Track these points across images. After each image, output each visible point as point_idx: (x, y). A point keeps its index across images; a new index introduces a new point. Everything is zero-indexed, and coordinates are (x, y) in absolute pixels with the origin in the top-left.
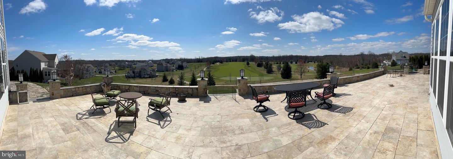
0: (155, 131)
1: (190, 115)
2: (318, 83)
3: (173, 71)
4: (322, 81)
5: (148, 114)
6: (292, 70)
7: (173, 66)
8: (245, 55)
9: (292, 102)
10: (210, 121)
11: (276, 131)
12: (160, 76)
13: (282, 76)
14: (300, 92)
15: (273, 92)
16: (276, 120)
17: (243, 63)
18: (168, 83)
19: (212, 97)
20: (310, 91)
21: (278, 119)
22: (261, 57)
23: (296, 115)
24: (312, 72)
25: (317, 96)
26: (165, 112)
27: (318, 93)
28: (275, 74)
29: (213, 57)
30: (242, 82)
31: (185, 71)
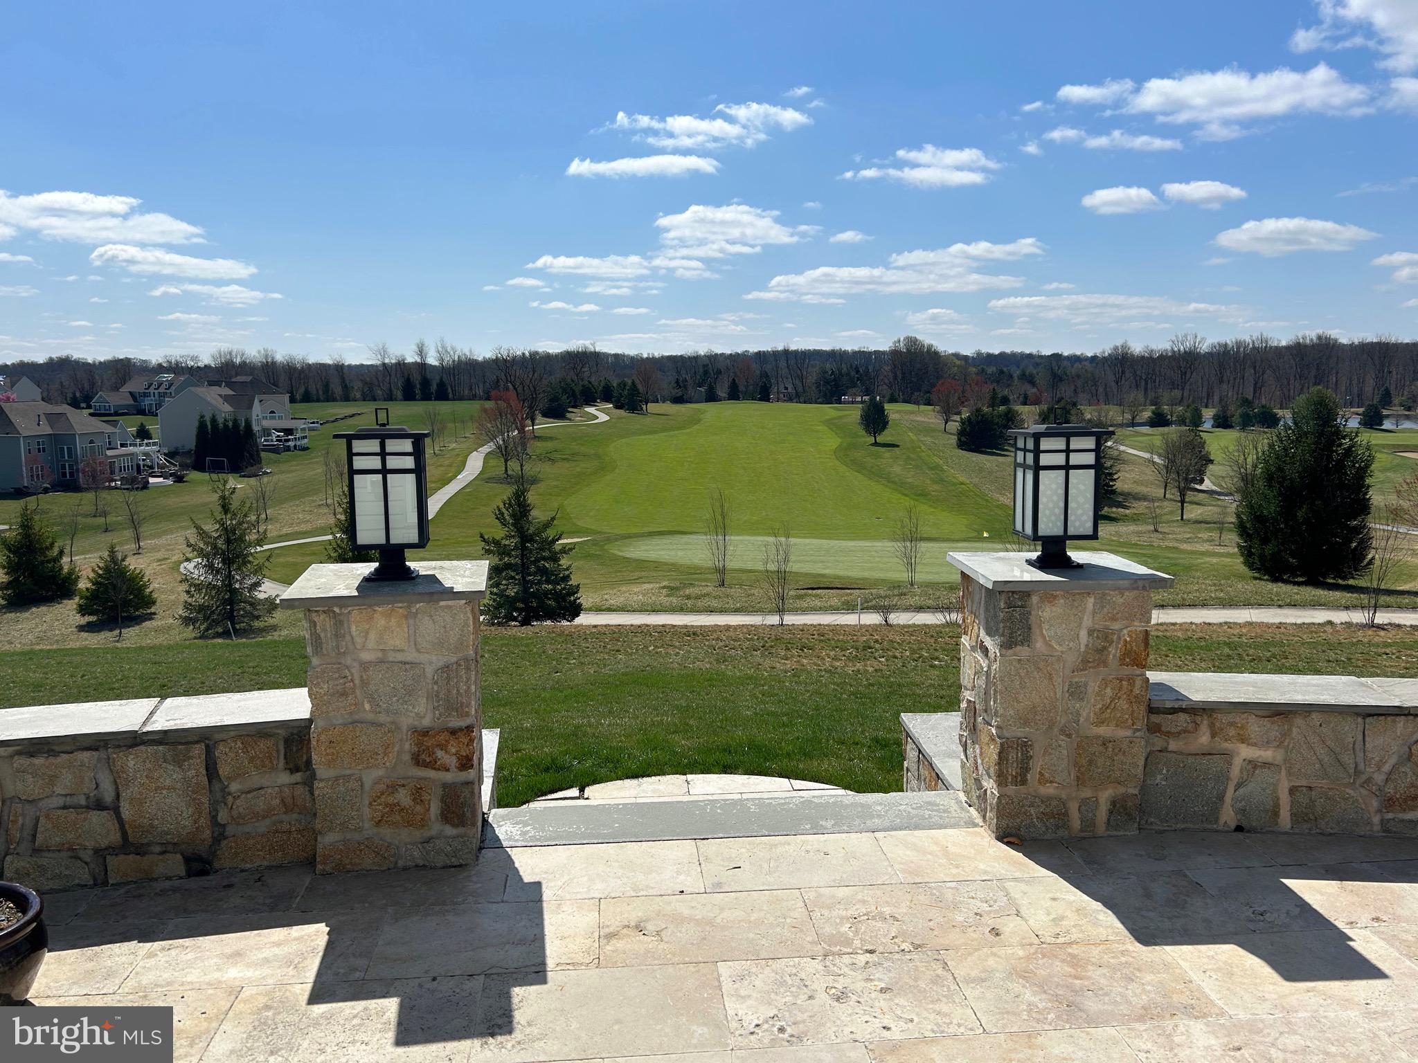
7: (143, 434)
13: (1248, 555)
17: (829, 411)
22: (990, 358)
29: (548, 358)
30: (1059, 630)
31: (276, 477)
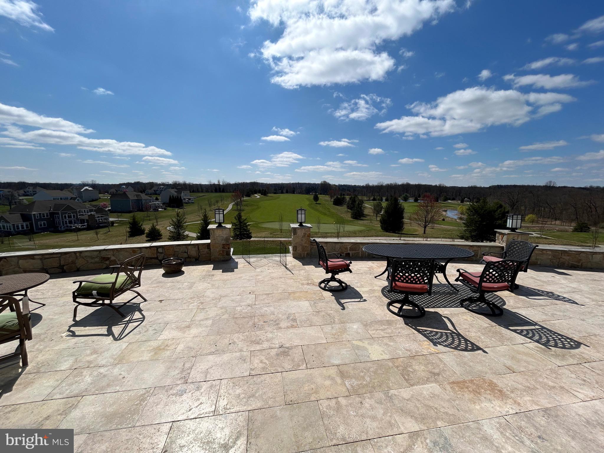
0: (95, 352)
1: (191, 298)
2: (467, 249)
3: (156, 210)
4: (479, 246)
5: (74, 320)
6: (405, 215)
7: (157, 199)
8: (312, 182)
9: (398, 281)
10: (233, 305)
11: (360, 331)
12: (121, 223)
13: (382, 227)
14: (419, 262)
15: (360, 255)
16: (362, 309)
17: (307, 196)
18: (144, 237)
19: (240, 260)
20: (444, 264)
21: (365, 309)
22: (341, 185)
23: (405, 307)
24: (452, 223)
25: (461, 278)
26: (125, 303)
27: (466, 272)
28: (367, 220)
29: (247, 183)
30: (300, 233)
31: (187, 209)
